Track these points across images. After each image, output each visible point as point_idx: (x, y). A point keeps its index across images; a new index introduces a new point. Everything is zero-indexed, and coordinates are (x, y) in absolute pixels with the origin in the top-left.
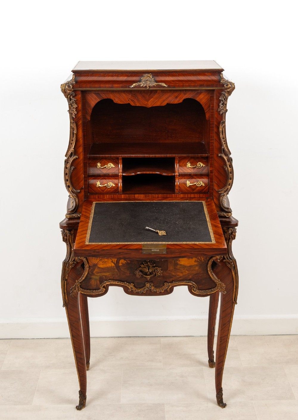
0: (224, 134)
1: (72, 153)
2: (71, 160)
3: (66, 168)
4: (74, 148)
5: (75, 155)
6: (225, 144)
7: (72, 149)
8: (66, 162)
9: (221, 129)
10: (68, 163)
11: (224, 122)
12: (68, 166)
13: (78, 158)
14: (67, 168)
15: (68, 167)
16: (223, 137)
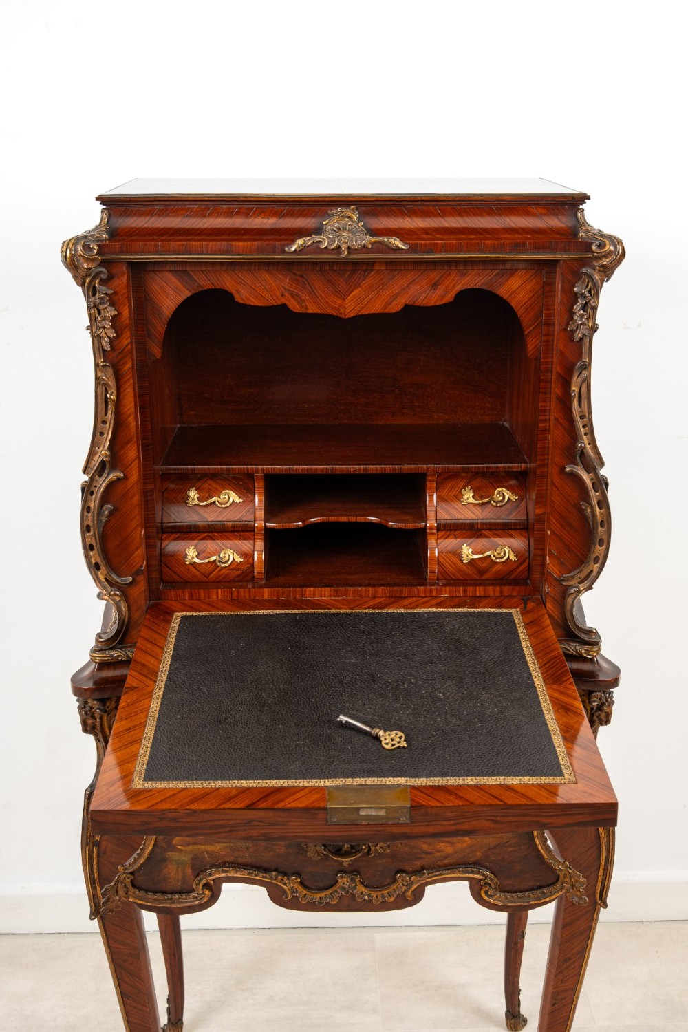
0: (584, 402)
1: (103, 463)
2: (102, 483)
3: (86, 508)
4: (110, 448)
5: (114, 467)
6: (585, 434)
7: (103, 452)
8: (87, 490)
9: (575, 388)
10: (92, 493)
11: (587, 367)
12: (94, 503)
13: (126, 477)
14: (88, 509)
15: (92, 506)
16: (582, 412)
